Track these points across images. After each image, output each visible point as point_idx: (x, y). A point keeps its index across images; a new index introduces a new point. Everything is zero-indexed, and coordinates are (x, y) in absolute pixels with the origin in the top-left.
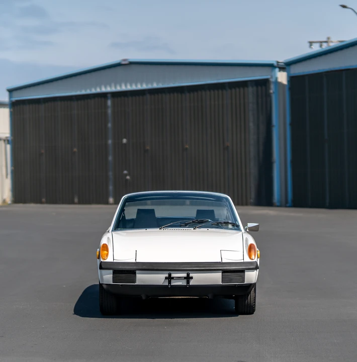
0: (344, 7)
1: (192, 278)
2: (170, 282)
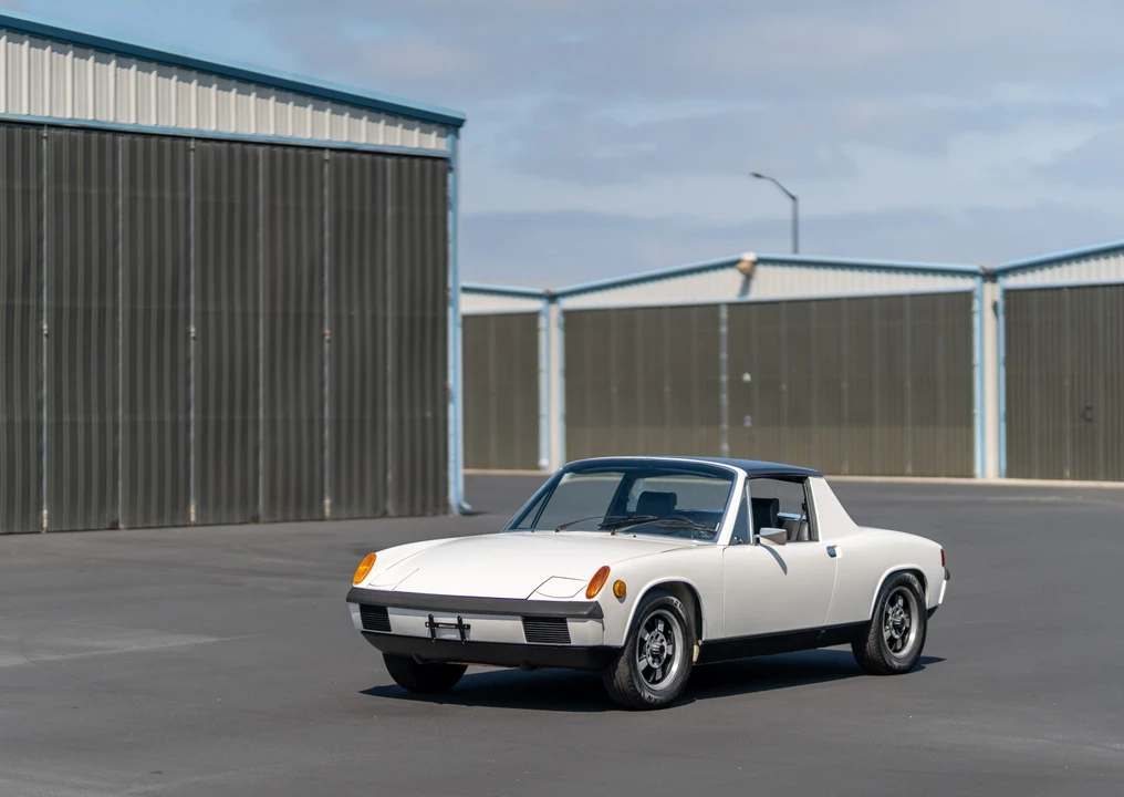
0: (758, 176)
1: (469, 627)
2: (433, 633)
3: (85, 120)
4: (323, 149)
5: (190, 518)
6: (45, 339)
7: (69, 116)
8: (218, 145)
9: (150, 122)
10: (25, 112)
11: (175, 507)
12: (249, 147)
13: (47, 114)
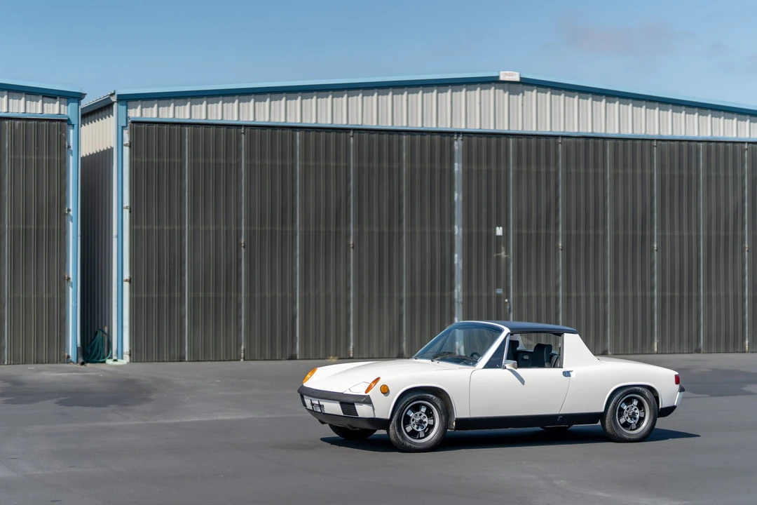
1: (322, 406)
3: (587, 133)
4: (744, 143)
5: (654, 350)
6: (560, 251)
7: (576, 130)
8: (672, 143)
9: (627, 132)
10: (548, 129)
11: (643, 343)
12: (693, 144)
13: (562, 130)
